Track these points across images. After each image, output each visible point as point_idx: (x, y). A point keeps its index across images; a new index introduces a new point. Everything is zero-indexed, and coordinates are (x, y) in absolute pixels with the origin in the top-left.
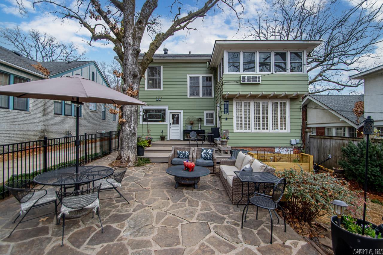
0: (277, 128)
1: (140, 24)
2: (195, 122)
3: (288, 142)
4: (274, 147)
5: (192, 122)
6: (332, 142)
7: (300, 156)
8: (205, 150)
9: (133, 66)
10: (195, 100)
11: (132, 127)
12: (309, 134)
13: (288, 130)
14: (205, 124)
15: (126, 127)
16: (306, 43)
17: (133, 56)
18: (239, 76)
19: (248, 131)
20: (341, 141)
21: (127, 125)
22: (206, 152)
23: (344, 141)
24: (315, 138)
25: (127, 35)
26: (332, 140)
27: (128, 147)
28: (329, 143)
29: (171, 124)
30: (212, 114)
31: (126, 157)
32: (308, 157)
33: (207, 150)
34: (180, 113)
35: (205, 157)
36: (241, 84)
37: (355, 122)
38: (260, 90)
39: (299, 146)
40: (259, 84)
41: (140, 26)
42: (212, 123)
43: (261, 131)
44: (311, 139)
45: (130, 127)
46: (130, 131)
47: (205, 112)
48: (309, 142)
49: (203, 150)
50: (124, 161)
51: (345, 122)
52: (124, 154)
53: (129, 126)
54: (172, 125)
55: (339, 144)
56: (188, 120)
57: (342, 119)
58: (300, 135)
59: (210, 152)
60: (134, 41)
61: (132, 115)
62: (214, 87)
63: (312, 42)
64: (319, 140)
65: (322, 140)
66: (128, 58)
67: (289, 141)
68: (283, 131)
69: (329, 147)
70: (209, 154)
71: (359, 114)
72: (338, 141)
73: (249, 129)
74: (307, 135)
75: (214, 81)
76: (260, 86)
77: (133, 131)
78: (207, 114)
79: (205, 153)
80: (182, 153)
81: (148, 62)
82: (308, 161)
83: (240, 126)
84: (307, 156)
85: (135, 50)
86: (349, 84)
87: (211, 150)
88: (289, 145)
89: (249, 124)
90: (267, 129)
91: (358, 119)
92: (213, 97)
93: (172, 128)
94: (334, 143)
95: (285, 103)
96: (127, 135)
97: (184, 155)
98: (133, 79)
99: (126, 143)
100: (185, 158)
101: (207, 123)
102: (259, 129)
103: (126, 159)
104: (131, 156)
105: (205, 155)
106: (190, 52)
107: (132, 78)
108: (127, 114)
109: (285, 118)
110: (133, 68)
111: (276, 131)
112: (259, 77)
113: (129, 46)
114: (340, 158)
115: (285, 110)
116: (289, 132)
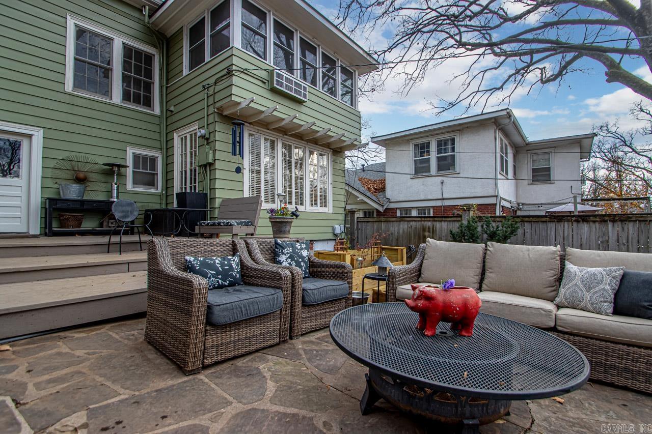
0: (316, 204)
2: (94, 176)
3: (330, 230)
5: (81, 175)
6: (401, 226)
8: (288, 246)
10: (96, 106)
12: (356, 216)
14: (130, 186)
19: (271, 206)
24: (368, 222)
26: (402, 222)
28: (396, 229)
30: (153, 160)
34: (30, 136)
36: (274, 91)
40: (300, 102)
42: (152, 183)
44: (360, 224)
47: (130, 151)
48: (358, 229)
56: (67, 165)
57: (361, 197)
58: (343, 218)
59: (305, 254)
62: (161, 87)
63: (371, 59)
65: (383, 225)
67: (331, 228)
68: (324, 210)
69: (396, 234)
70: (303, 258)
71: (375, 192)
73: (274, 202)
74: (353, 217)
75: (161, 70)
76: (303, 109)
78: (136, 157)
82: (399, 258)
83: (256, 194)
87: (304, 245)
88: (331, 236)
89: (273, 191)
90: (302, 203)
92: (157, 111)
94: (406, 226)
101: (135, 182)
105: (293, 264)
111: (314, 209)
116: (331, 211)
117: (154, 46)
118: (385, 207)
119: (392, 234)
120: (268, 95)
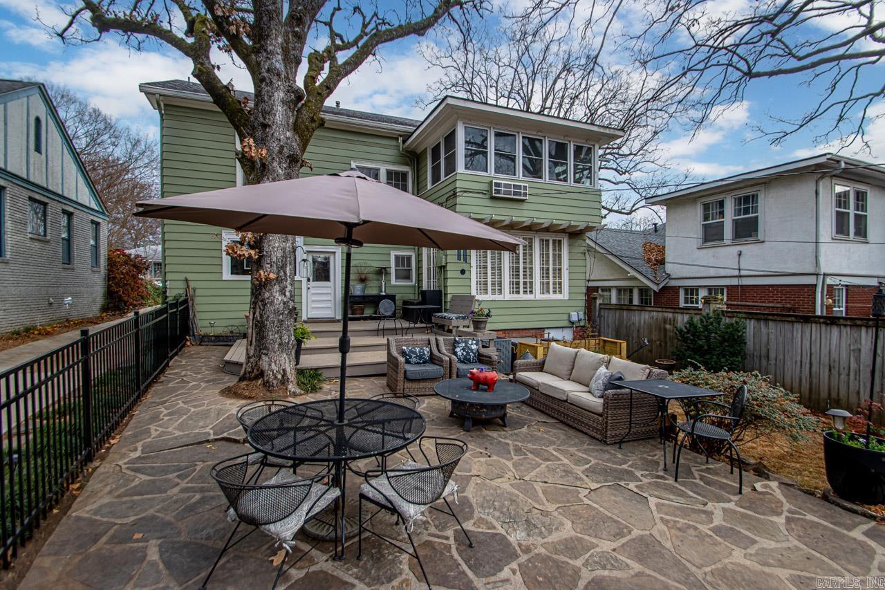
0: (548, 292)
1: (298, 25)
2: (371, 276)
3: (566, 317)
4: (542, 329)
5: (363, 277)
6: (643, 316)
7: (602, 344)
8: (463, 342)
9: (288, 134)
11: (288, 294)
12: (599, 302)
13: (565, 295)
14: (393, 282)
15: (274, 294)
16: (602, 130)
17: (285, 107)
18: (488, 180)
19: (497, 297)
20: (660, 314)
21: (277, 287)
22: (466, 345)
23: (666, 314)
24: (610, 309)
25: (271, 48)
27: (280, 344)
28: (637, 318)
29: (309, 280)
30: (409, 258)
31: (278, 372)
32: (618, 345)
33: (466, 342)
34: (334, 254)
35: (465, 358)
36: (493, 198)
37: (653, 279)
38: (526, 213)
39: (582, 324)
41: (297, 29)
42: (408, 277)
43: (522, 296)
44: (602, 311)
45: (283, 292)
46: (284, 303)
47: (393, 254)
48: (600, 316)
49: (458, 343)
50: (275, 382)
51: (636, 279)
52: (273, 365)
53: (280, 291)
54: (312, 284)
55: (657, 319)
56: (355, 270)
57: (632, 273)
58: (583, 303)
59: (474, 347)
60: (286, 66)
61: (286, 261)
63: (612, 132)
64: (618, 313)
65: (625, 313)
66: (272, 109)
67: (567, 315)
68: (558, 297)
69: (637, 325)
70: (472, 350)
71: (655, 265)
72: (655, 314)
73: (500, 292)
74: (595, 302)
75: (413, 183)
76: (525, 206)
77: (291, 304)
78: (397, 258)
79: (464, 349)
80: (415, 353)
81: (314, 125)
82: (618, 352)
83: (483, 287)
84: (616, 343)
85: (293, 92)
86: (615, 208)
87: (474, 342)
88: (566, 323)
89: (500, 283)
90: (531, 292)
91: (656, 274)
93: (312, 291)
94: (647, 317)
95: (560, 241)
96: (277, 313)
97: (421, 357)
98: (289, 167)
99: (276, 336)
100: (424, 362)
101: (398, 278)
102: (518, 292)
103: (280, 376)
104: (288, 370)
105: (465, 353)
106: (338, 104)
107: (285, 166)
108: (274, 259)
109: (560, 270)
110: (288, 138)
111: (546, 297)
112: (525, 187)
113: (276, 77)
114: (658, 343)
115: (560, 256)
116: (567, 298)
117: (407, 164)
118: (661, 286)
119: (633, 324)
120: (488, 203)
